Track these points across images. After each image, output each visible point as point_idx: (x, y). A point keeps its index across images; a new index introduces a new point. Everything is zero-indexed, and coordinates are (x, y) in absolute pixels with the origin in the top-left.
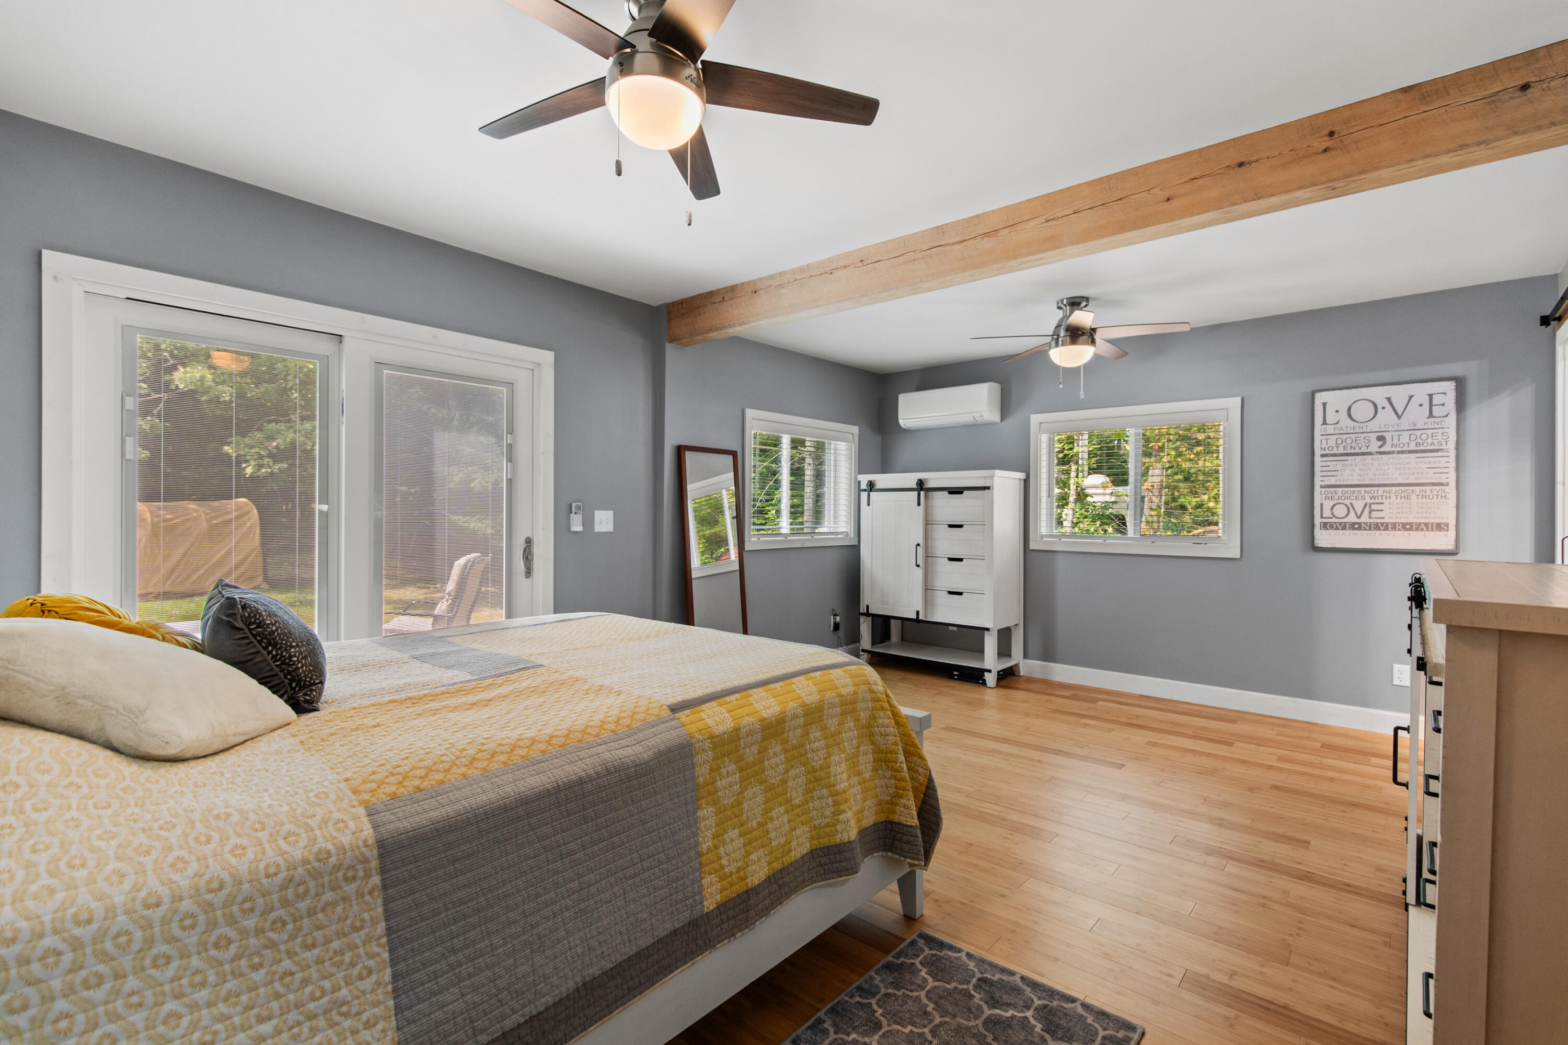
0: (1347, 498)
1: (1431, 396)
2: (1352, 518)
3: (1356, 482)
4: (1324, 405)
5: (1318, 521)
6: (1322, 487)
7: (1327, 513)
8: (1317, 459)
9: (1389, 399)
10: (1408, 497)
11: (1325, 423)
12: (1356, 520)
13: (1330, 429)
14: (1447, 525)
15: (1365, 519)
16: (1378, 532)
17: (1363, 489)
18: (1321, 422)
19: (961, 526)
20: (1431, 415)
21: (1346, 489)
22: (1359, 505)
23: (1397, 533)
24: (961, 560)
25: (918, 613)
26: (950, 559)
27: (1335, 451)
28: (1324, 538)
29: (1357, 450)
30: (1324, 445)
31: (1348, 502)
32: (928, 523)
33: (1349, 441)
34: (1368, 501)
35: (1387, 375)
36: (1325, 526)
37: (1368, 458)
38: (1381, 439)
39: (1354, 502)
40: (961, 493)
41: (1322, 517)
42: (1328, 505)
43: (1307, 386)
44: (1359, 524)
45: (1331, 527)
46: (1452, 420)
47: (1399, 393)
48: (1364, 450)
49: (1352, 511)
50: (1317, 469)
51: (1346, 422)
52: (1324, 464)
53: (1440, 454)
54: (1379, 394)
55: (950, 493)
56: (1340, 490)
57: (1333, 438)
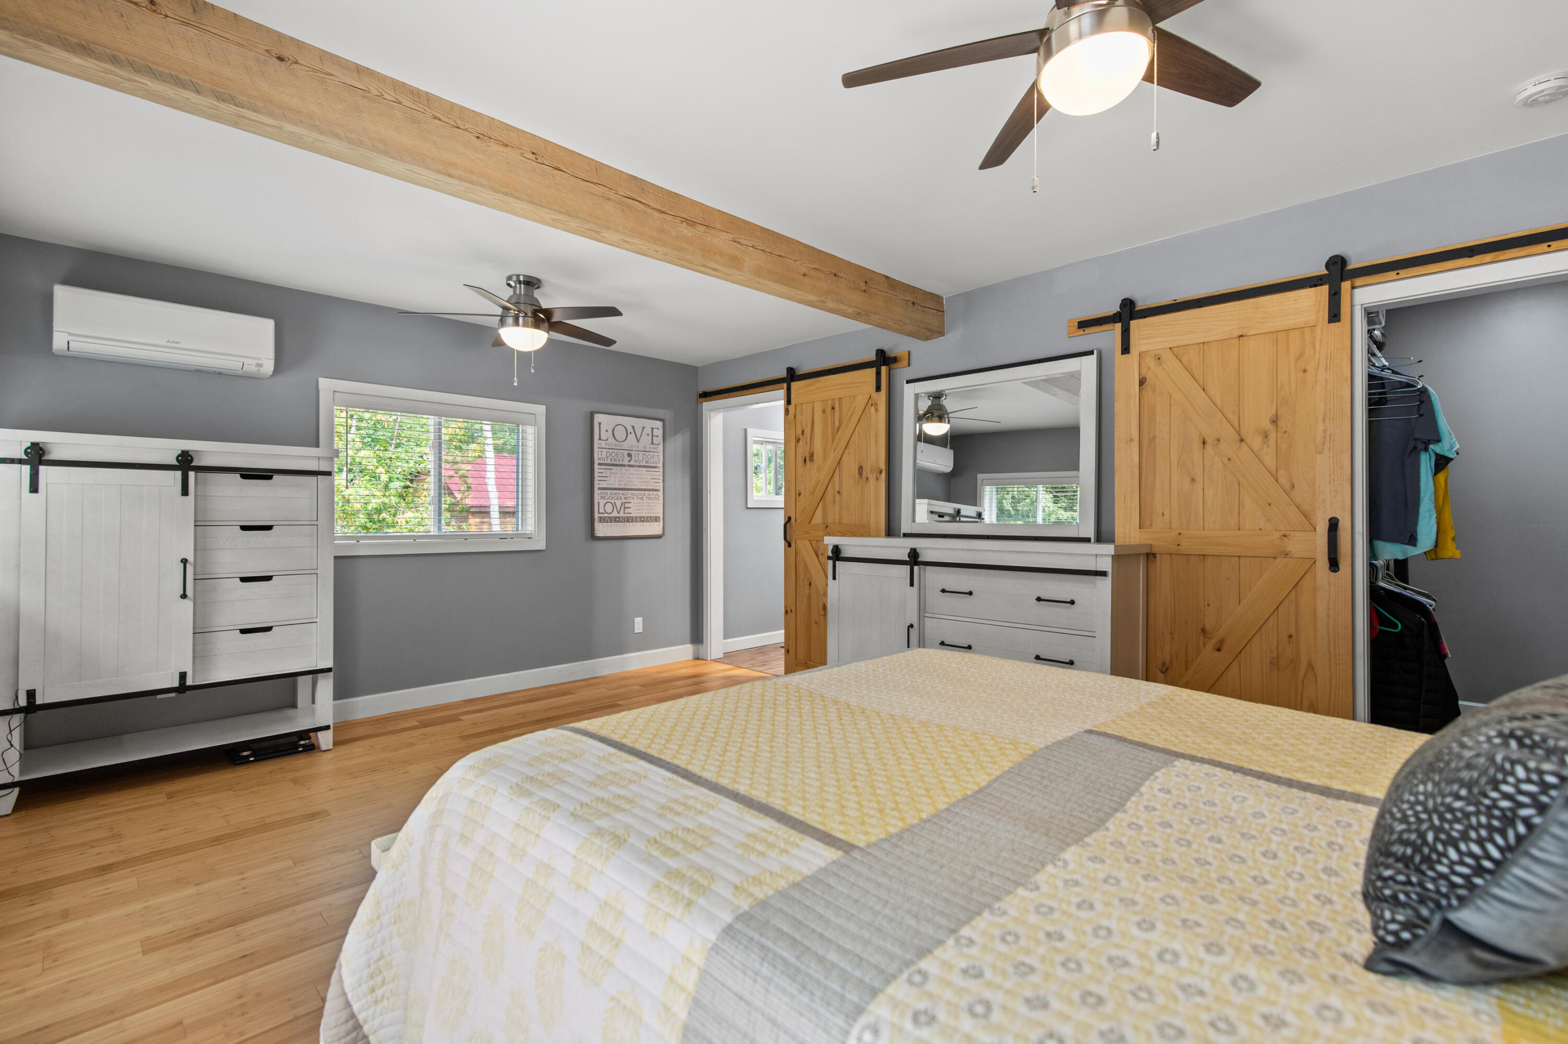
0: (613, 498)
1: (652, 429)
2: (615, 514)
3: (617, 486)
4: (600, 423)
5: (597, 515)
6: (599, 489)
7: (602, 510)
8: (596, 466)
9: (633, 427)
10: (642, 499)
11: (600, 439)
12: (617, 515)
13: (603, 444)
14: (659, 518)
15: (621, 514)
16: (628, 524)
17: (621, 492)
18: (598, 437)
19: (269, 528)
20: (652, 443)
21: (612, 491)
22: (619, 503)
23: (638, 524)
24: (268, 578)
25: (183, 676)
26: (243, 580)
27: (605, 462)
28: (601, 530)
29: (617, 463)
30: (600, 456)
31: (613, 501)
32: (201, 524)
33: (613, 455)
34: (623, 500)
35: (629, 409)
36: (602, 520)
37: (623, 468)
38: (629, 455)
39: (616, 501)
40: (270, 478)
41: (599, 513)
42: (602, 502)
43: (588, 407)
44: (619, 517)
45: (604, 520)
46: (661, 448)
47: (639, 423)
48: (621, 463)
49: (615, 509)
50: (596, 475)
51: (612, 440)
52: (601, 471)
53: (656, 470)
54: (628, 421)
55: (243, 477)
56: (609, 492)
57: (605, 451)
